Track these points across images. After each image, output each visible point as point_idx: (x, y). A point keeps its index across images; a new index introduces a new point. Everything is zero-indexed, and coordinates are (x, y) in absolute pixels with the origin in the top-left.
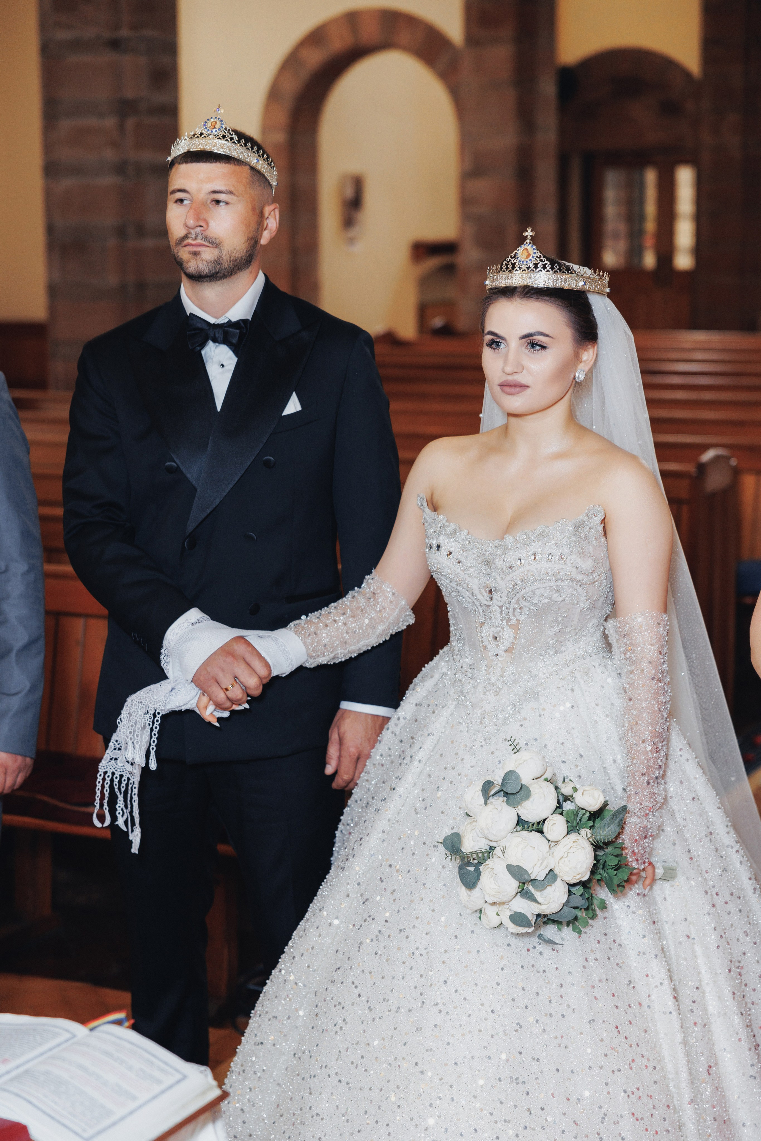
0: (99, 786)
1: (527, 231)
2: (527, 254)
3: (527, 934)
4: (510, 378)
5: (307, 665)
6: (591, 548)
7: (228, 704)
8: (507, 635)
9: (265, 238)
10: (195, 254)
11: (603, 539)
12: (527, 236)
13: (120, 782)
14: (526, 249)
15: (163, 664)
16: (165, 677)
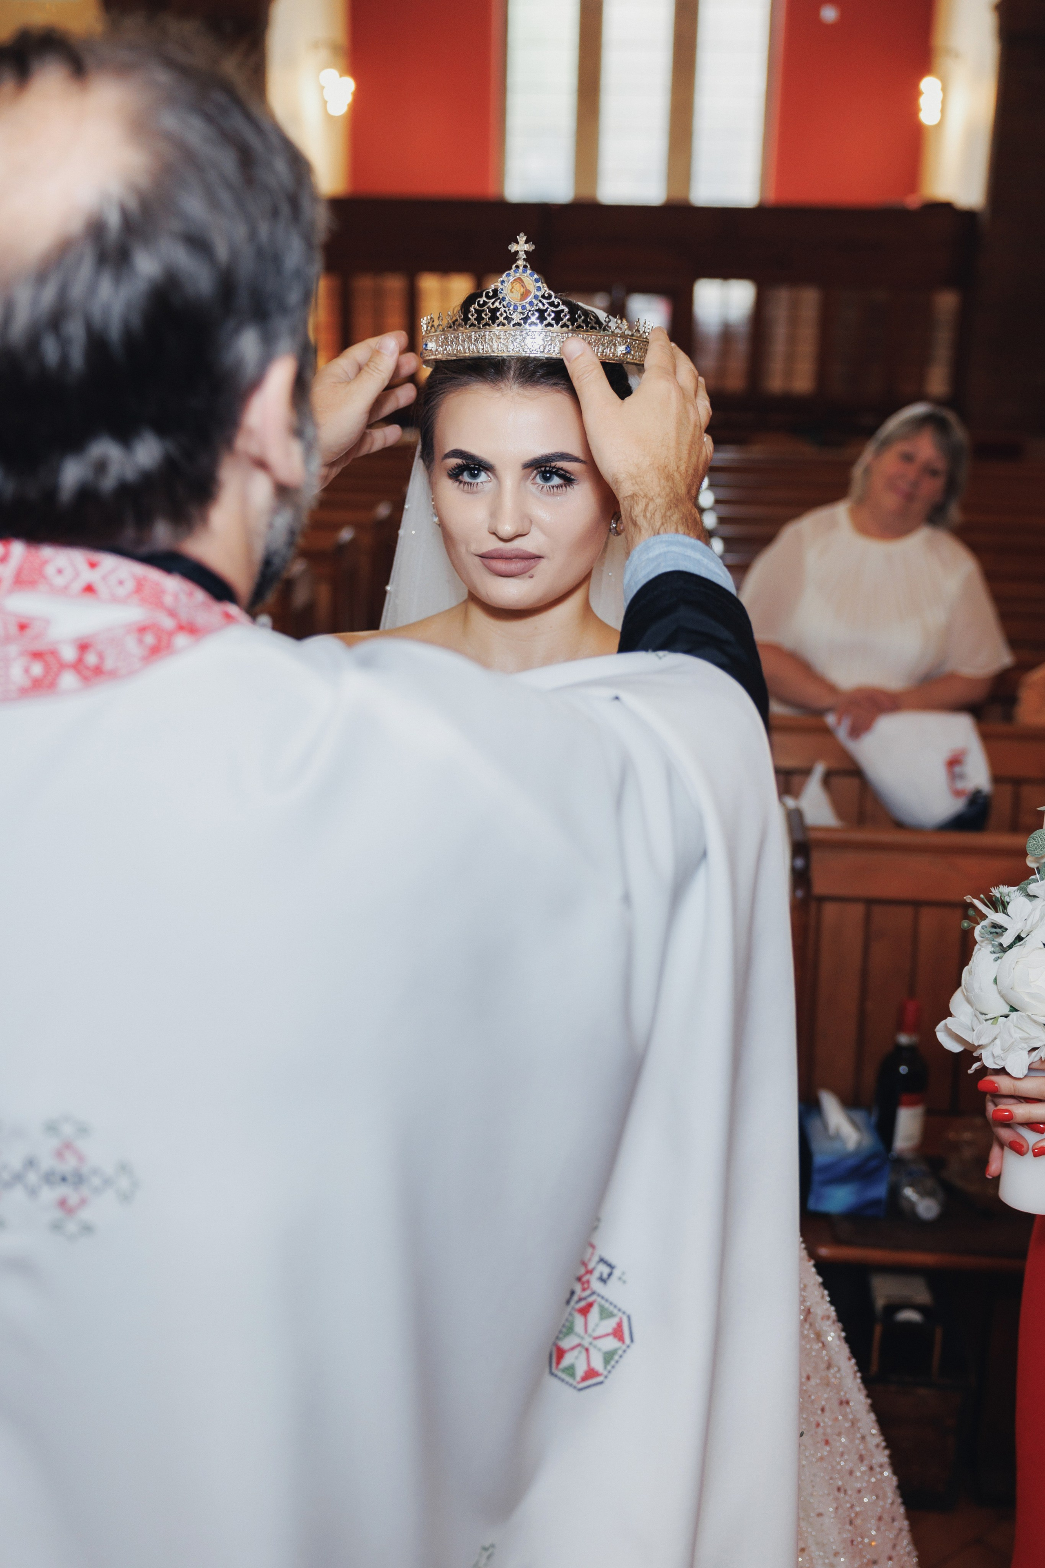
1: (518, 243)
2: (522, 290)
4: (504, 544)
12: (517, 252)
14: (519, 279)
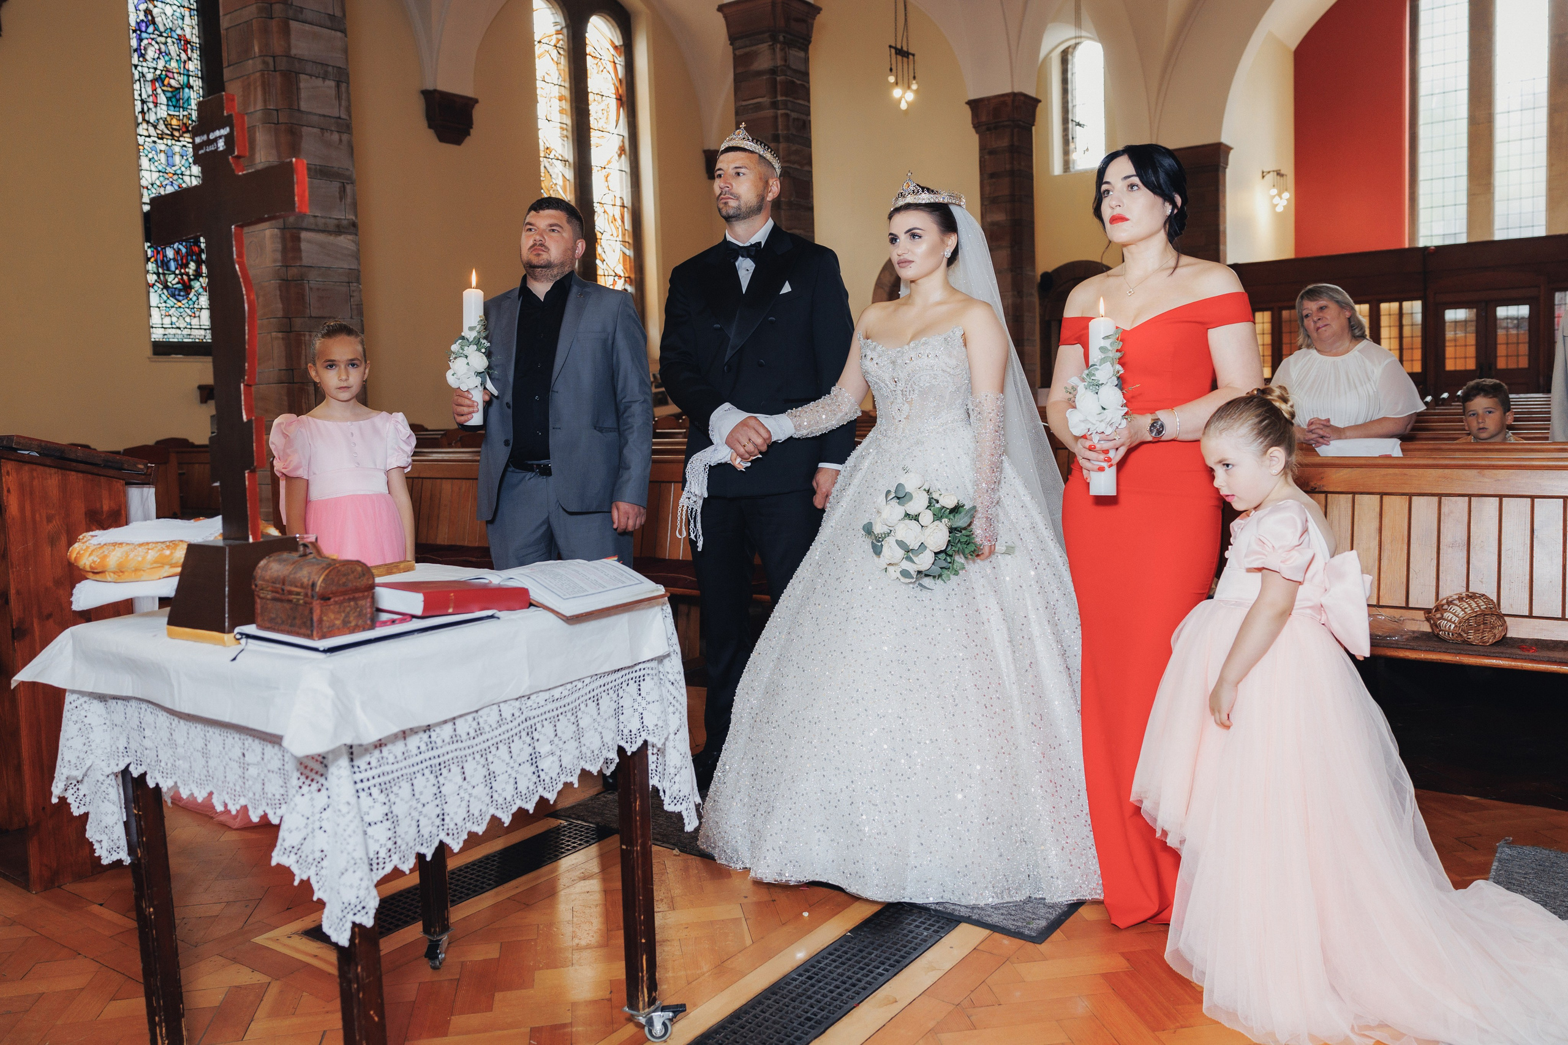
0: (679, 514)
3: (911, 583)
4: (902, 258)
5: (795, 436)
6: (955, 353)
7: (747, 456)
8: (906, 407)
9: (770, 197)
10: (726, 203)
11: (964, 349)
13: (691, 512)
15: (711, 437)
16: (712, 444)
